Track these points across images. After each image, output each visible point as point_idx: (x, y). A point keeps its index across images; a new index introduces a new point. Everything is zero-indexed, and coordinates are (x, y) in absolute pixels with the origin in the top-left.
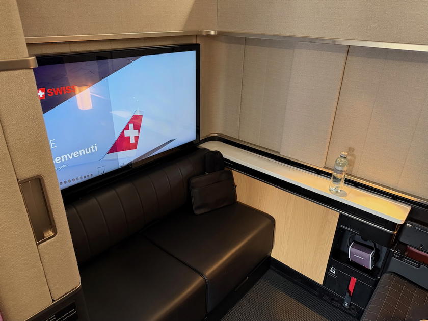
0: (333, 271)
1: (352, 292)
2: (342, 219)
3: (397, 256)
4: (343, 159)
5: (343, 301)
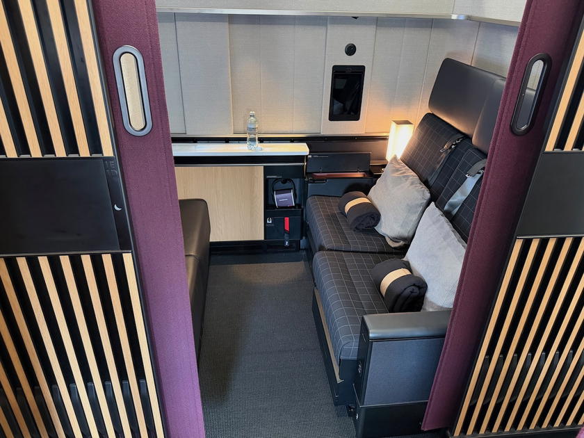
0: (270, 221)
1: (288, 230)
2: (267, 171)
3: (312, 181)
4: (252, 118)
5: (284, 243)
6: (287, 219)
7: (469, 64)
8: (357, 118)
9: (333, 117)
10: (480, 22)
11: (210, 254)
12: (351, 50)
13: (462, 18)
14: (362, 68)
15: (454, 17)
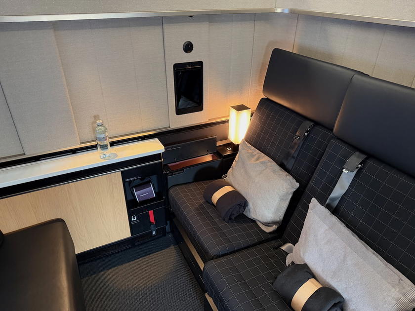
0: (134, 219)
1: (154, 222)
2: (125, 175)
3: (170, 174)
5: (151, 233)
6: (151, 212)
7: (291, 51)
8: (201, 109)
9: (179, 112)
10: (298, 14)
11: (79, 265)
12: (188, 47)
13: (286, 11)
14: (201, 63)
15: (279, 11)
